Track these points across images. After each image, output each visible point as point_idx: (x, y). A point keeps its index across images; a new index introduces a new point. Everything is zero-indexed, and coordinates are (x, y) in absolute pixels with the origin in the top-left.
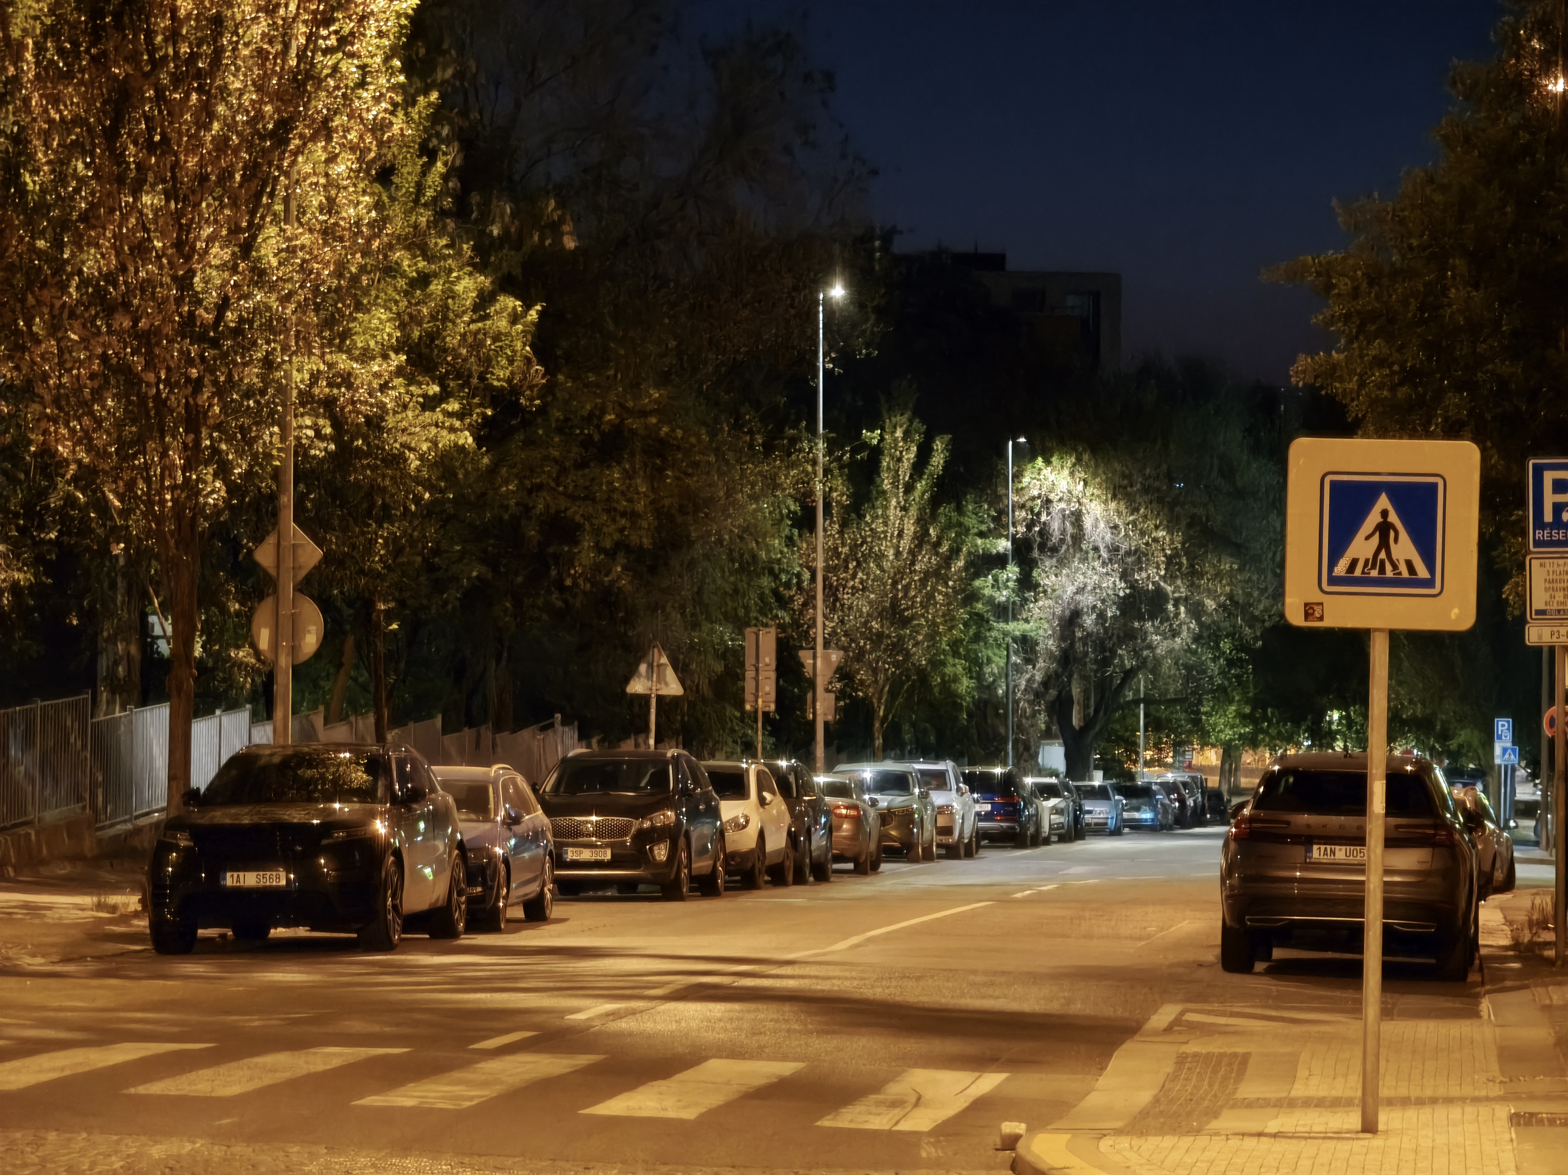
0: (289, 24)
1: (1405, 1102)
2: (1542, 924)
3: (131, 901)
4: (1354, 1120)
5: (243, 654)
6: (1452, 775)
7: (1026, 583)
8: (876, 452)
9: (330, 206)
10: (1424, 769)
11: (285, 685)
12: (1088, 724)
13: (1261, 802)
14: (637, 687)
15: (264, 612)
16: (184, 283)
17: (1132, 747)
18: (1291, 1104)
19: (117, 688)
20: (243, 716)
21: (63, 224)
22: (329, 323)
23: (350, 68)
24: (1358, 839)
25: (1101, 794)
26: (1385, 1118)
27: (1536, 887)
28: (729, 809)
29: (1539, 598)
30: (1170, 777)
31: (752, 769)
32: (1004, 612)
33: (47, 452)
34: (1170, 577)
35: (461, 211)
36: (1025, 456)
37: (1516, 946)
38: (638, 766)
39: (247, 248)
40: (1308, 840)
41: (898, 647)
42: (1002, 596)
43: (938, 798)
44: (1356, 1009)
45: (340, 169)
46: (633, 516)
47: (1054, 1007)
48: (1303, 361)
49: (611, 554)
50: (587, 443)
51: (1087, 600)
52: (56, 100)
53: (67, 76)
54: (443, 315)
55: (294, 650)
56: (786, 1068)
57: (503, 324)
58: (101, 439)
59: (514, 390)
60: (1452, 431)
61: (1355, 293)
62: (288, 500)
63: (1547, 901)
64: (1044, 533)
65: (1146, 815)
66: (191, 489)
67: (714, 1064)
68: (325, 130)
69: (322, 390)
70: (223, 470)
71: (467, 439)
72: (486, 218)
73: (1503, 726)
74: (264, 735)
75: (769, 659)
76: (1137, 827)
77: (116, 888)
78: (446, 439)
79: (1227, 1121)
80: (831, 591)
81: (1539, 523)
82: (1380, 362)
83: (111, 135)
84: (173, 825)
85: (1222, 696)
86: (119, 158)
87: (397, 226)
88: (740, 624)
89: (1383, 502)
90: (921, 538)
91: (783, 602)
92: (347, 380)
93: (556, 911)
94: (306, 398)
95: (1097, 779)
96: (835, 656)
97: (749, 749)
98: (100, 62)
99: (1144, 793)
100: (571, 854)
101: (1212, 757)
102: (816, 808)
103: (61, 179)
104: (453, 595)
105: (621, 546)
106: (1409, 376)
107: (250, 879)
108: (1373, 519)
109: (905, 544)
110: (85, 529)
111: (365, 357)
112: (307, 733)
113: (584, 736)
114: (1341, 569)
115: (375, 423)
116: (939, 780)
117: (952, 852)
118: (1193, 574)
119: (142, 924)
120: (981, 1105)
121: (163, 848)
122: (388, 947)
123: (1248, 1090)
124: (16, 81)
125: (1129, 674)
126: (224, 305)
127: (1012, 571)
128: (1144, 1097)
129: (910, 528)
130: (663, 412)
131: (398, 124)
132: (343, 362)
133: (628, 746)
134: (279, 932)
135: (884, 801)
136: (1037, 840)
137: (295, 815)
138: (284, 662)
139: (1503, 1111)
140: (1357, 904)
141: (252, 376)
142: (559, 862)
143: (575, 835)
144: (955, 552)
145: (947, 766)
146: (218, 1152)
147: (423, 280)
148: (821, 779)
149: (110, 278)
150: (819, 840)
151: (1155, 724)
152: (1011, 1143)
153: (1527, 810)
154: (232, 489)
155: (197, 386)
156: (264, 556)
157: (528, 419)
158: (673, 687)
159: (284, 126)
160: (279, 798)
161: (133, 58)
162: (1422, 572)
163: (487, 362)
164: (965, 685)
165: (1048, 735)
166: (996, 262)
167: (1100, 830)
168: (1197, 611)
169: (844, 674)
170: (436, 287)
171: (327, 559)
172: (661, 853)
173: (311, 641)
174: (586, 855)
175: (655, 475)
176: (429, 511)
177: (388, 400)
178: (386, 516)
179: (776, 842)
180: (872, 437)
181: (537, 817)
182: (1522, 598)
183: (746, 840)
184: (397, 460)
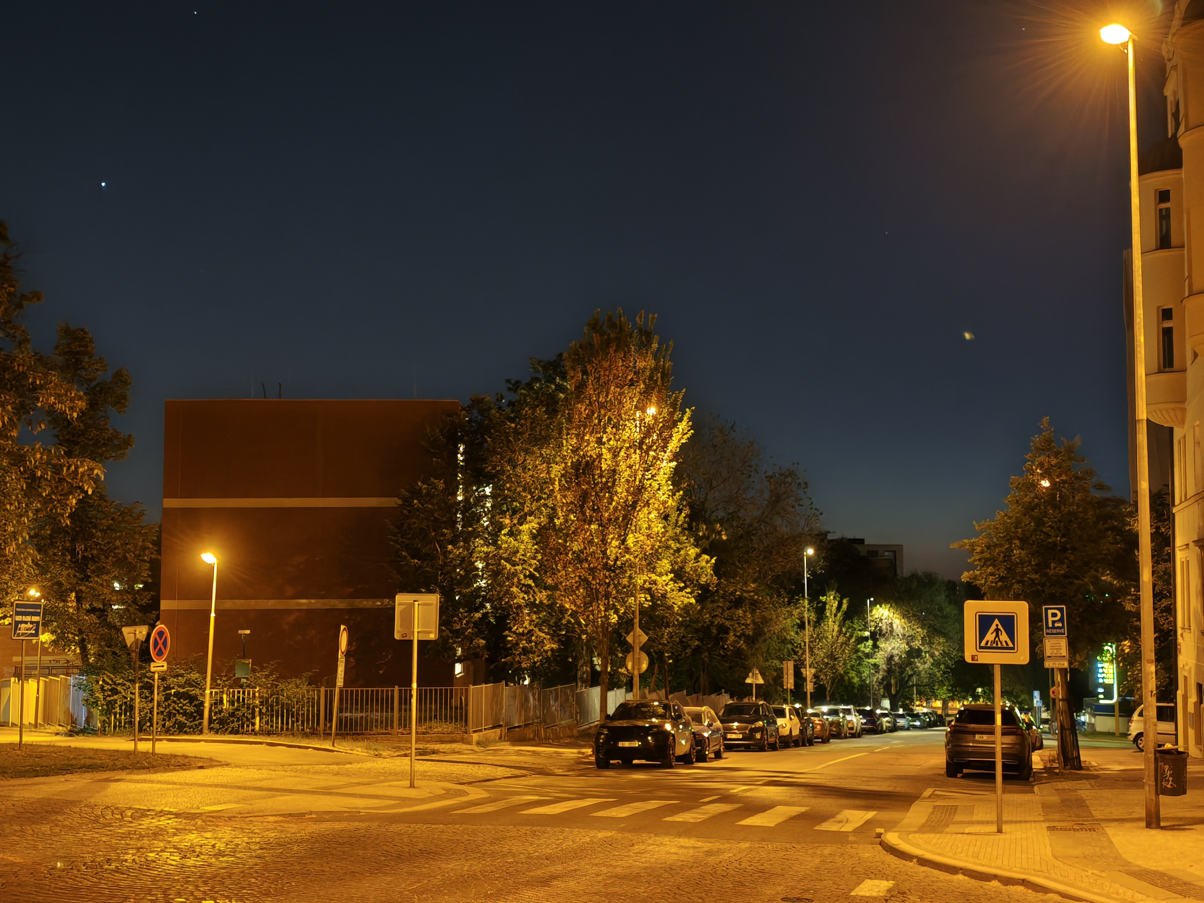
0: (636, 471)
1: (1011, 822)
2: (1054, 761)
3: (589, 751)
4: (994, 828)
5: (623, 670)
6: (1021, 710)
7: (875, 646)
8: (825, 604)
9: (649, 528)
10: (1012, 709)
11: (636, 680)
12: (897, 692)
13: (957, 720)
14: (748, 681)
15: (630, 656)
16: (604, 552)
17: (912, 700)
18: (972, 823)
19: (584, 681)
20: (623, 690)
21: (567, 535)
22: (649, 564)
23: (655, 485)
24: (992, 733)
25: (902, 716)
26: (1005, 828)
27: (1050, 748)
28: (780, 721)
29: (1048, 652)
30: (925, 710)
31: (787, 708)
32: (868, 656)
33: (562, 606)
34: (923, 644)
35: (690, 528)
36: (873, 604)
37: (1045, 768)
38: (750, 706)
39: (624, 541)
40: (974, 733)
41: (833, 667)
42: (867, 650)
43: (848, 718)
44: (994, 790)
45: (652, 516)
46: (746, 625)
47: (890, 789)
48: (966, 574)
49: (739, 637)
50: (731, 602)
51: (895, 652)
52: (565, 497)
53: (568, 489)
54: (685, 561)
55: (639, 669)
56: (803, 809)
57: (704, 564)
58: (578, 602)
59: (707, 585)
60: (1017, 598)
61: (982, 552)
62: (637, 621)
63: (1054, 753)
64: (881, 630)
65: (918, 723)
66: (607, 617)
67: (779, 808)
68: (647, 504)
69: (647, 585)
70: (616, 612)
71: (693, 601)
72: (698, 530)
73: (1036, 694)
74: (630, 697)
75: (791, 671)
76: (915, 727)
77: (584, 747)
78: (686, 601)
79: (952, 828)
80: (811, 649)
81: (1047, 627)
82: (992, 574)
83: (582, 507)
84: (603, 726)
85: (941, 683)
86: (584, 514)
87: (670, 533)
88: (782, 660)
89: (996, 622)
90: (840, 632)
91: (796, 653)
92: (655, 583)
93: (725, 755)
94: (642, 588)
95: (901, 711)
96: (813, 671)
97: (785, 701)
98: (578, 484)
99: (916, 716)
100: (729, 736)
101: (939, 704)
102: (809, 721)
103: (566, 521)
104: (688, 651)
105: (743, 634)
106: (1002, 579)
107: (627, 744)
108: (993, 627)
109: (835, 634)
110: (574, 631)
111: (661, 575)
112: (643, 696)
113: (732, 697)
114: (983, 644)
115: (664, 596)
116: (848, 712)
117: (854, 736)
118: (930, 643)
119: (593, 759)
120: (868, 822)
121: (599, 734)
122: (671, 767)
123: (958, 818)
124: (552, 491)
125: (910, 676)
126: (617, 559)
127: (870, 643)
128: (923, 820)
129: (836, 628)
130: (755, 591)
131: (670, 502)
132: (654, 577)
133: (746, 700)
134: (635, 762)
135: (831, 718)
136: (882, 732)
137: (640, 723)
138: (636, 673)
139: (1045, 825)
140: (993, 754)
141: (625, 581)
142: (725, 739)
143: (730, 730)
144: (851, 636)
145: (850, 707)
146: (620, 835)
147: (678, 550)
148: (810, 711)
149: (581, 551)
150: (809, 732)
151: (919, 693)
152: (879, 835)
153: (1045, 722)
154: (620, 617)
155: (608, 585)
156: (630, 639)
157: (712, 594)
158: (761, 681)
159: (635, 503)
160: (635, 718)
161: (588, 483)
162: (1011, 645)
163: (699, 576)
164: (856, 680)
165: (884, 696)
166: (861, 541)
167: (902, 728)
168: (932, 656)
169: (816, 676)
170: (682, 552)
171: (649, 640)
172: (758, 736)
173: (645, 666)
174: (734, 736)
175: (753, 612)
176: (681, 624)
177: (668, 588)
178: (667, 626)
179: (796, 732)
180: (823, 599)
181: (718, 724)
182: (1042, 652)
183: (785, 732)
184: (670, 608)
